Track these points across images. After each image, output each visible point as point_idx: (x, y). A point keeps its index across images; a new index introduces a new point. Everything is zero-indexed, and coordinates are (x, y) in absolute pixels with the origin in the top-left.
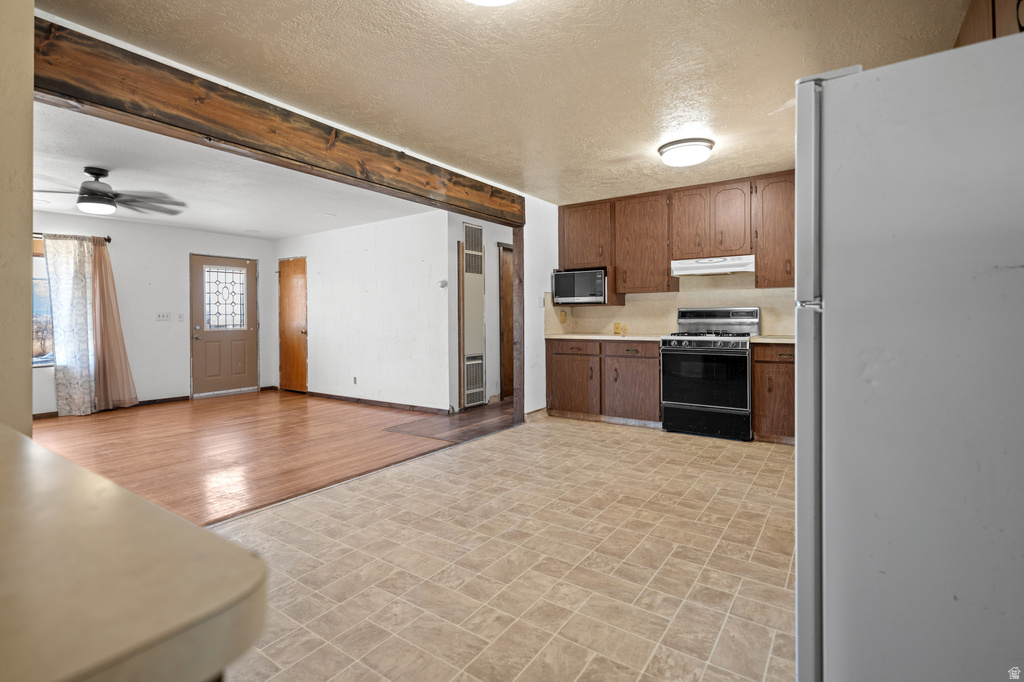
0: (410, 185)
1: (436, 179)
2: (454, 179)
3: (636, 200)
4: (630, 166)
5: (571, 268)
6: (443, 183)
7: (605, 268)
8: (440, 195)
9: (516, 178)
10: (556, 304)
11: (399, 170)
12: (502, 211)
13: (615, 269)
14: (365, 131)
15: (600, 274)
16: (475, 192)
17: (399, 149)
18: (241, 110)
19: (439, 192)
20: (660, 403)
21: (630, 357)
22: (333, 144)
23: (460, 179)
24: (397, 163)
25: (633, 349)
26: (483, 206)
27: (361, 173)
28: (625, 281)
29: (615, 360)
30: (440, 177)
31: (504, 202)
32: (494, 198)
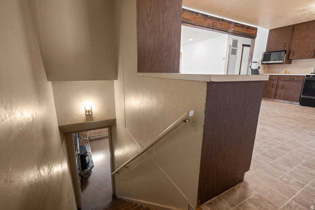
0: (224, 28)
1: (231, 26)
2: (236, 25)
3: (305, 24)
4: (306, 12)
5: (270, 51)
6: (233, 27)
7: (285, 51)
8: (231, 30)
9: (256, 22)
10: (262, 64)
11: (221, 24)
12: (249, 34)
13: (290, 51)
14: (215, 14)
15: (283, 53)
16: (242, 28)
17: (221, 18)
18: (189, 14)
19: (231, 29)
20: (300, 96)
21: (290, 81)
22: (206, 20)
23: (238, 25)
24: (221, 22)
25: (292, 79)
26: (243, 32)
27: (212, 27)
28: (293, 55)
29: (284, 82)
30: (232, 25)
31: (250, 30)
32: (247, 30)
